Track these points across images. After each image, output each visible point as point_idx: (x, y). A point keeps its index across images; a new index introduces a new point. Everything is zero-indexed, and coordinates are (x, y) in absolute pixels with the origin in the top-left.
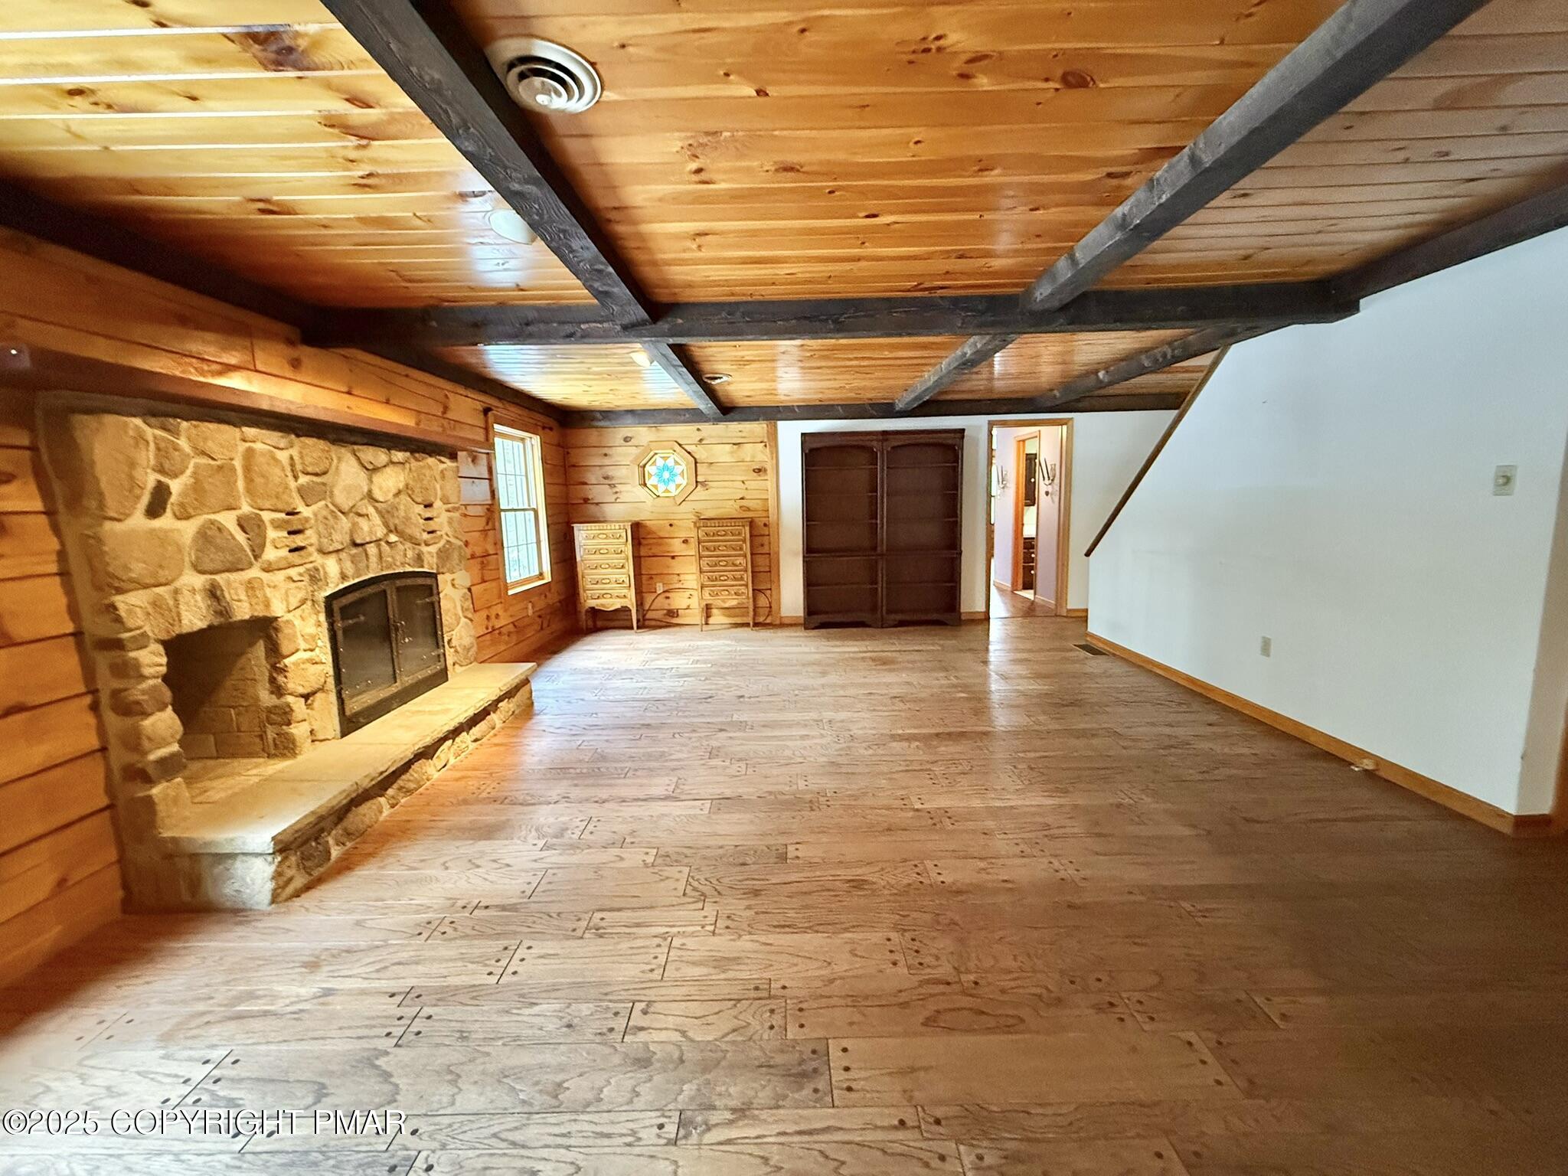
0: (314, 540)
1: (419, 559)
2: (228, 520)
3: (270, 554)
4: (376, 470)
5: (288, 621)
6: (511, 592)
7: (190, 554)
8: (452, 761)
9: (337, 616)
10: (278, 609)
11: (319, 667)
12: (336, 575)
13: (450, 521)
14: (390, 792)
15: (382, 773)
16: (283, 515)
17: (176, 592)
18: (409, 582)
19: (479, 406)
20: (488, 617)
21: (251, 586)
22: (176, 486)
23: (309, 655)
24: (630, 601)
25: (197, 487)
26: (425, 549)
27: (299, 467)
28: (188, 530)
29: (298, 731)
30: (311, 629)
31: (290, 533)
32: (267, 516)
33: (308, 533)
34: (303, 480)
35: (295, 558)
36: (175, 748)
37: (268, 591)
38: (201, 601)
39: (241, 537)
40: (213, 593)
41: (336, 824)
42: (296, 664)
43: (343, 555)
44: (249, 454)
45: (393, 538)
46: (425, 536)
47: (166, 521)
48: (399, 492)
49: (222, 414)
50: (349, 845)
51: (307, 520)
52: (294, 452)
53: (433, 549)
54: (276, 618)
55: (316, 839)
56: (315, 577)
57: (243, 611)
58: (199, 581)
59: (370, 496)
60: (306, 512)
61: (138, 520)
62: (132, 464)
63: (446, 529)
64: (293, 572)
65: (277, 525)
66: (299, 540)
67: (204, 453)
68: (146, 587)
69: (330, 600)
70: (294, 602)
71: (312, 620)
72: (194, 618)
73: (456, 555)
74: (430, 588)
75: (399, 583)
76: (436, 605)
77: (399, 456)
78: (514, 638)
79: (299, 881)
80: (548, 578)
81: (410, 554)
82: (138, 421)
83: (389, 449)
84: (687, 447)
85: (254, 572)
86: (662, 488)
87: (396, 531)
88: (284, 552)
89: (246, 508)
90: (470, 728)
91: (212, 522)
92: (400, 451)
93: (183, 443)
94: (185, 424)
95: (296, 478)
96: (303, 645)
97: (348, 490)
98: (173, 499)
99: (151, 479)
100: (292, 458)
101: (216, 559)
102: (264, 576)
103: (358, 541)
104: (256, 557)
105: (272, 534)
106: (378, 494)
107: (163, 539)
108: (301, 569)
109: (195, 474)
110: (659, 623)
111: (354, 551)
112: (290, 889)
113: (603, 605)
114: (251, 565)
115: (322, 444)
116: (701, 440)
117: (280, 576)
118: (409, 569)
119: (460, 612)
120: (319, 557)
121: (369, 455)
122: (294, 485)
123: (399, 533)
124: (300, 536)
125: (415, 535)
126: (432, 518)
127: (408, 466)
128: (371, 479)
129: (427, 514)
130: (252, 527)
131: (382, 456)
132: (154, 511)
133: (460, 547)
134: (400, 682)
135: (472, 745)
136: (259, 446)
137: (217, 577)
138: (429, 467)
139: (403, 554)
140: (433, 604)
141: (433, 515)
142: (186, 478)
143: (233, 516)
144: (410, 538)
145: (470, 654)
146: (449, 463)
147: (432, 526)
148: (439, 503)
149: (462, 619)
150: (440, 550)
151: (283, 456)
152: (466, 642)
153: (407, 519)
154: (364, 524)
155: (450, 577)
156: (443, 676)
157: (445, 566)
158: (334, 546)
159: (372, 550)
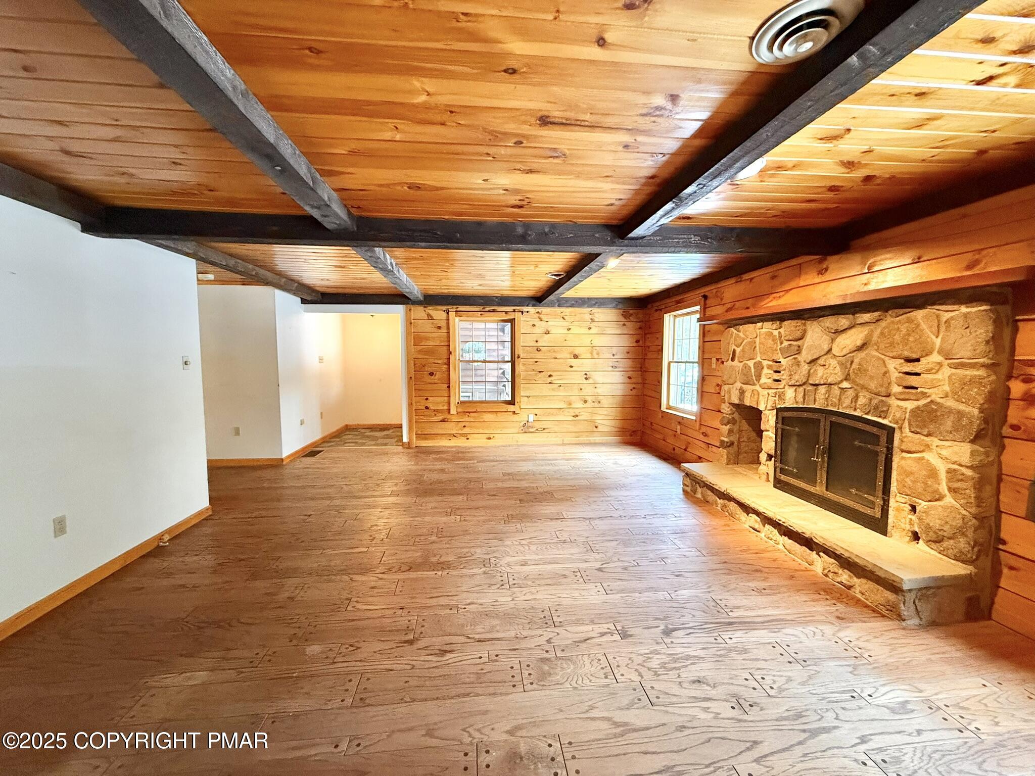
0: (786, 377)
1: (879, 410)
2: (752, 364)
3: (763, 380)
4: (838, 332)
5: (765, 414)
7: (739, 376)
9: (780, 420)
10: (762, 408)
12: (791, 398)
16: (772, 363)
17: (732, 388)
18: (846, 422)
21: (754, 393)
22: (738, 350)
23: (769, 434)
25: (743, 351)
26: (893, 402)
27: (783, 338)
28: (740, 366)
29: (763, 469)
30: (774, 423)
31: (775, 372)
32: (765, 363)
33: (782, 372)
34: (786, 343)
35: (776, 385)
36: (726, 440)
37: (761, 397)
38: (738, 393)
39: (753, 371)
40: (742, 392)
42: (767, 436)
43: (801, 389)
44: (760, 335)
45: (845, 385)
46: (896, 389)
47: (736, 363)
48: (859, 349)
49: (751, 320)
50: (703, 499)
51: (781, 366)
52: (782, 330)
53: (910, 405)
54: (761, 411)
56: (781, 396)
57: (747, 402)
58: (740, 386)
59: (830, 350)
60: (784, 362)
61: (729, 362)
62: (728, 343)
64: (771, 391)
65: (769, 367)
66: (776, 376)
67: (747, 337)
68: (727, 384)
69: (778, 410)
70: (769, 407)
71: (774, 419)
72: (736, 399)
73: (949, 423)
74: (878, 437)
75: (834, 419)
77: (866, 317)
81: (862, 401)
82: (732, 329)
83: (853, 314)
85: (757, 387)
87: (849, 378)
88: (770, 381)
89: (759, 359)
90: (785, 536)
91: (746, 364)
92: (869, 312)
93: (741, 334)
94: (741, 327)
95: (781, 343)
96: (768, 430)
97: (810, 348)
98: (736, 355)
100: (780, 333)
101: (743, 379)
102: (759, 389)
103: (812, 382)
104: (757, 381)
105: (765, 371)
107: (733, 368)
108: (774, 391)
109: (744, 346)
111: (810, 388)
114: (754, 384)
115: (799, 323)
117: (767, 392)
118: (858, 413)
119: (943, 488)
120: (787, 387)
121: (829, 322)
122: (779, 347)
123: (854, 382)
124: (778, 374)
125: (873, 385)
126: (918, 374)
127: (883, 324)
128: (833, 340)
129: (909, 367)
130: (759, 367)
131: (843, 321)
132: (733, 360)
133: (960, 414)
134: (819, 489)
135: (781, 547)
136: (764, 330)
137: (743, 386)
138: (910, 321)
139: (856, 397)
140: (876, 454)
141: (917, 370)
142: (741, 348)
143: (753, 361)
144: (863, 387)
145: (945, 544)
146: (964, 309)
147: (913, 381)
148: (936, 357)
149: (949, 500)
150: (918, 408)
151: (776, 333)
152: (936, 523)
153: (861, 370)
154: (820, 371)
155: (934, 441)
156: (879, 525)
157: (925, 426)
158: (793, 382)
159: (822, 390)
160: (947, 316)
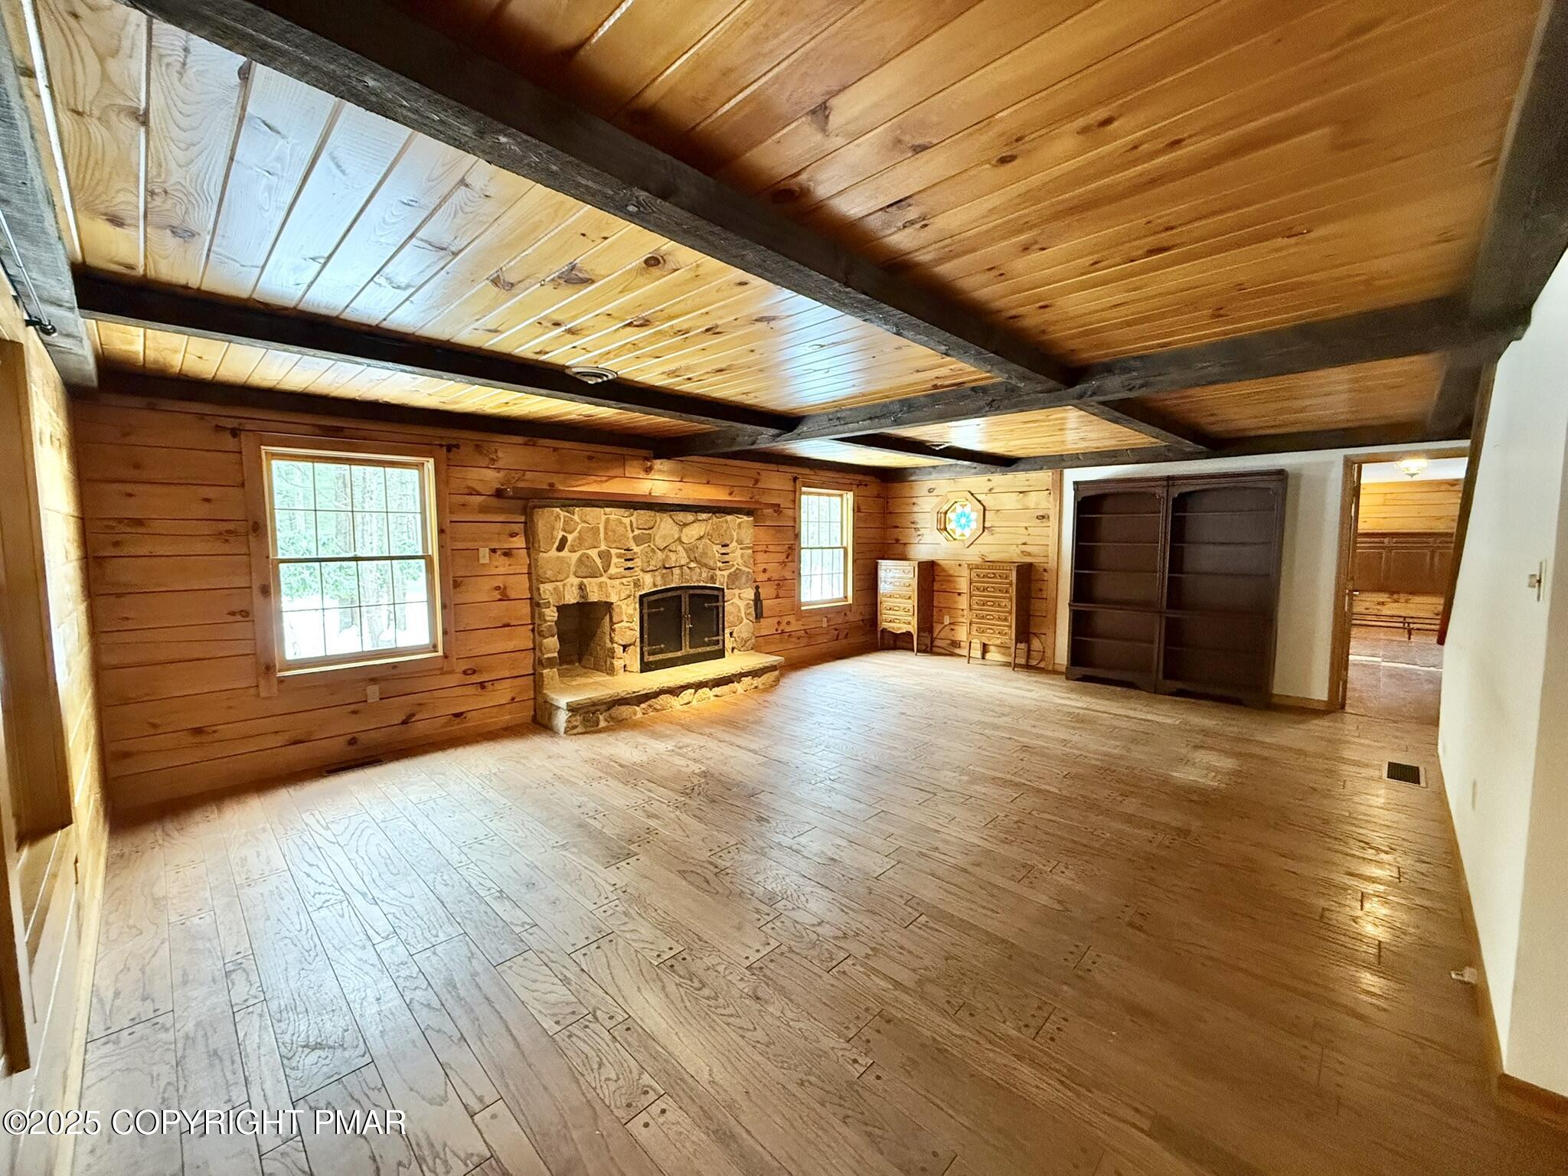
0: (639, 564)
1: (713, 579)
2: (593, 553)
3: (613, 570)
4: (685, 525)
5: (619, 605)
6: (803, 608)
7: (573, 569)
8: (694, 703)
9: (645, 605)
10: (613, 599)
11: (633, 632)
12: (648, 583)
13: (742, 556)
14: (643, 705)
15: (634, 692)
16: (623, 551)
17: (564, 585)
18: (699, 592)
19: (790, 476)
20: (779, 623)
21: (600, 586)
22: (570, 537)
23: (628, 624)
24: (913, 628)
25: (580, 539)
26: (718, 572)
27: (635, 525)
28: (575, 556)
29: (618, 664)
30: (631, 611)
31: (626, 560)
32: (613, 551)
33: (636, 560)
34: (637, 532)
35: (627, 573)
36: (554, 655)
37: (610, 589)
38: (576, 590)
39: (598, 561)
40: (582, 587)
41: (606, 711)
42: (621, 628)
43: (657, 573)
44: (607, 521)
45: (693, 565)
46: (719, 564)
47: (565, 553)
48: (701, 538)
49: (595, 503)
50: (611, 723)
51: (635, 553)
52: (633, 519)
53: (726, 573)
54: (612, 603)
55: (593, 713)
56: (637, 584)
57: (594, 597)
58: (576, 581)
59: (679, 539)
60: (636, 549)
61: (553, 553)
62: (553, 528)
63: (740, 561)
64: (624, 580)
65: (619, 556)
66: (629, 564)
67: (585, 522)
68: (553, 582)
69: (642, 597)
70: (623, 596)
71: (632, 607)
72: (571, 597)
73: (744, 579)
74: (717, 596)
75: (691, 592)
76: (721, 609)
77: (704, 516)
78: (804, 642)
79: (580, 730)
80: (850, 601)
81: (704, 575)
82: (558, 509)
83: (696, 513)
84: (979, 497)
85: (603, 579)
86: (958, 532)
87: (695, 560)
88: (621, 570)
89: (603, 547)
91: (585, 554)
92: (705, 513)
93: (576, 518)
94: (577, 509)
95: (633, 531)
96: (625, 619)
97: (664, 537)
98: (568, 543)
99: (561, 534)
100: (631, 521)
101: (583, 571)
102: (609, 581)
103: (667, 566)
104: (605, 572)
105: (615, 560)
106: (684, 539)
107: (562, 560)
108: (630, 579)
109: (579, 532)
110: (943, 651)
111: (664, 571)
112: (575, 731)
113: (893, 628)
114: (601, 575)
115: (652, 513)
116: (991, 490)
117: (618, 582)
118: (702, 584)
119: (743, 615)
120: (641, 573)
121: (681, 516)
122: (631, 535)
123: (698, 562)
124: (631, 562)
125: (711, 563)
126: (727, 554)
127: (710, 521)
128: (681, 531)
129: (724, 551)
130: (605, 556)
131: (690, 517)
132: (560, 548)
133: (748, 573)
134: (686, 650)
135: (713, 698)
136: (613, 517)
137: (584, 580)
138: (727, 522)
139: (700, 575)
140: (717, 607)
141: (729, 551)
142: (576, 534)
143: (596, 551)
144: (706, 565)
145: (748, 644)
146: (745, 518)
147: (726, 558)
148: (734, 544)
149: (745, 621)
150: (730, 574)
151: (627, 521)
152: (745, 635)
153: (705, 553)
154: (673, 556)
155: (737, 591)
156: (720, 654)
157: (733, 584)
158: (651, 568)
159: (677, 571)
160: (740, 520)
